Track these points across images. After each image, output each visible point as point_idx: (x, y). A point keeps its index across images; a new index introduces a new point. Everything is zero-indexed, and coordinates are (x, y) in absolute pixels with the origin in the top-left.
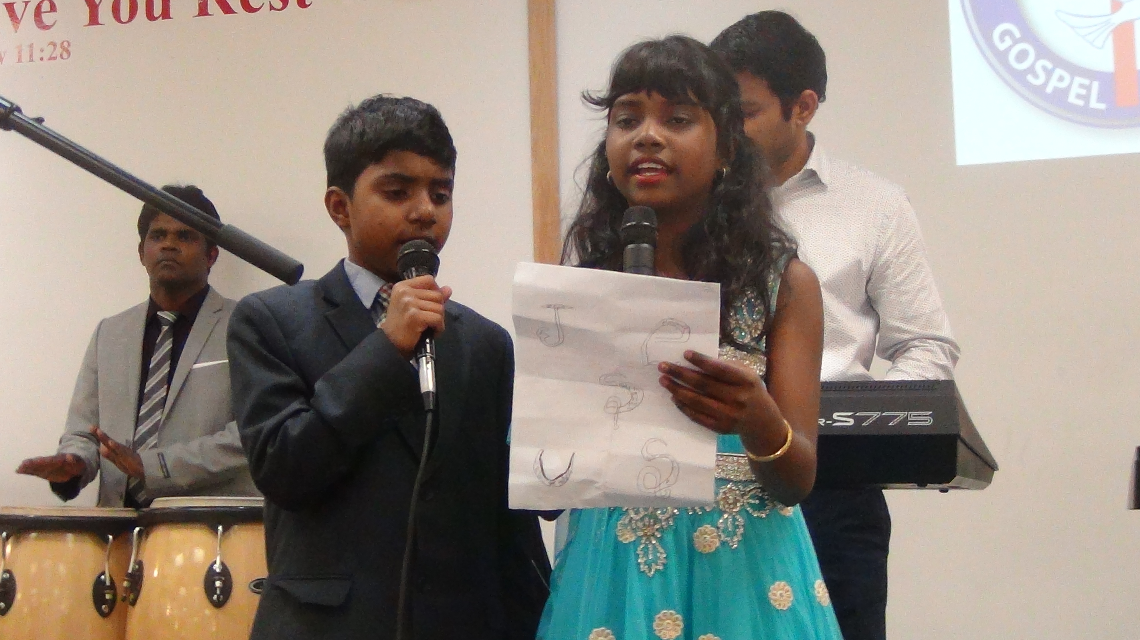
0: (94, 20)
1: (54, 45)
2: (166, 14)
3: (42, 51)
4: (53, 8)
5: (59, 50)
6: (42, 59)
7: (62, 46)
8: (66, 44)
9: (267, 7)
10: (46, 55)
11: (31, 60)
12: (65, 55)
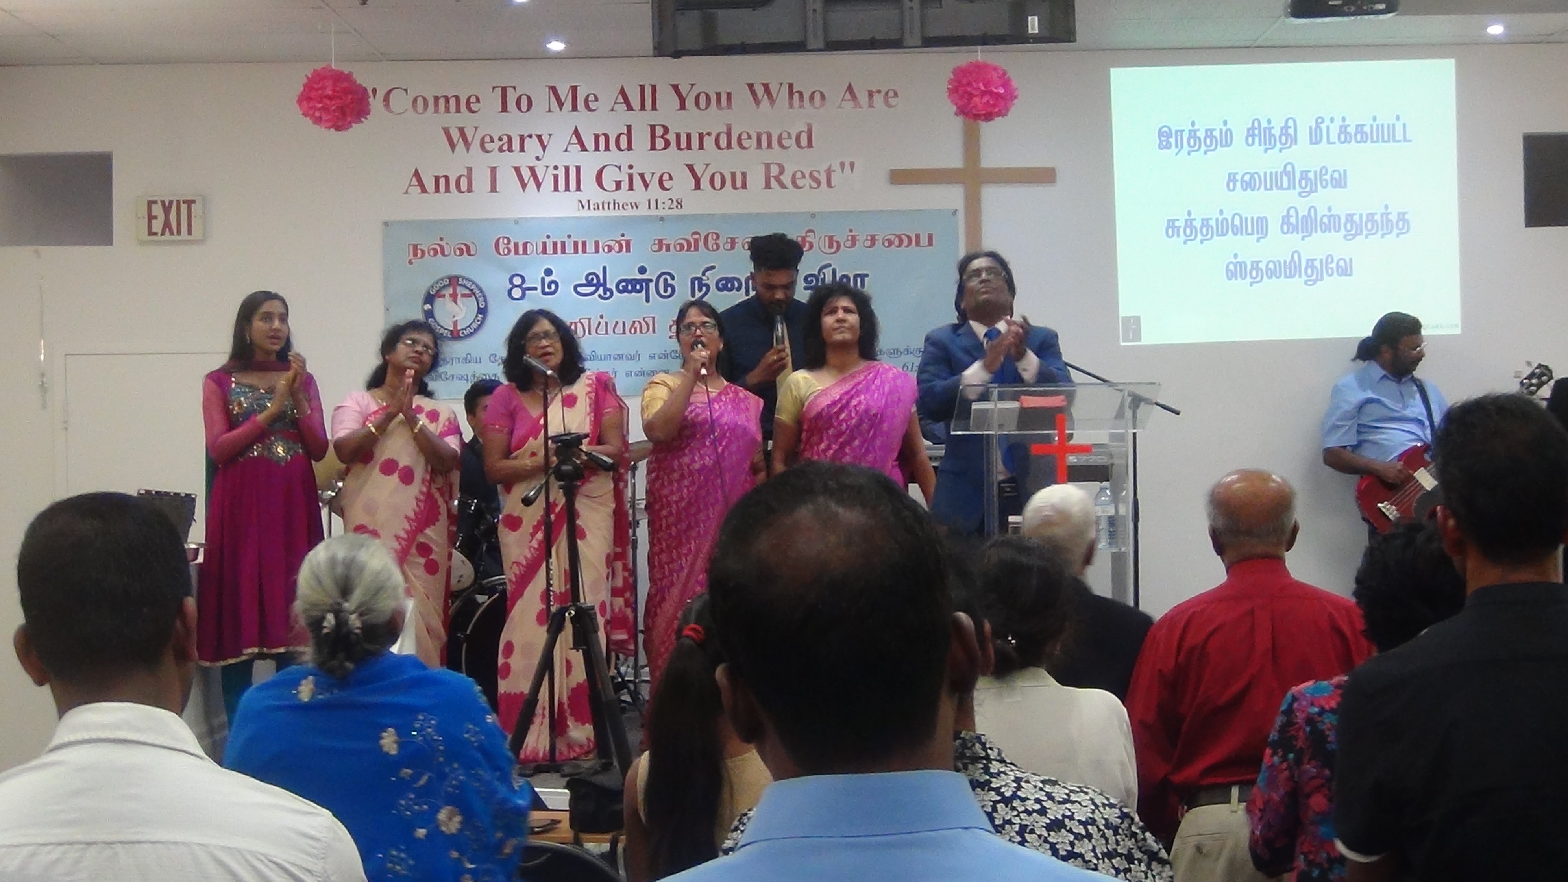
0: (698, 186)
1: (672, 201)
2: (744, 186)
3: (664, 203)
4: (671, 178)
5: (675, 203)
6: (664, 208)
7: (677, 201)
8: (679, 201)
9: (808, 185)
10: (667, 207)
11: (657, 208)
12: (679, 207)
